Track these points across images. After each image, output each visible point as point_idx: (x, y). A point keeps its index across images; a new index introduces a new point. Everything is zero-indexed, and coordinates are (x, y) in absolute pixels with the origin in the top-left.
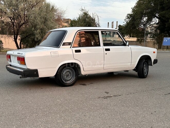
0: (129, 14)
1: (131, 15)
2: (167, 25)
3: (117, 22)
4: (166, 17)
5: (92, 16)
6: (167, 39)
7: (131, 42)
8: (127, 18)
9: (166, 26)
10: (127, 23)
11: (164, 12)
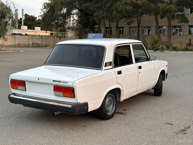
0: (46, 3)
1: (48, 4)
2: (91, 19)
3: (23, 10)
4: (91, 10)
5: (5, 4)
6: (92, 36)
7: (48, 37)
8: (44, 7)
9: (90, 21)
10: (44, 13)
11: (88, 4)
